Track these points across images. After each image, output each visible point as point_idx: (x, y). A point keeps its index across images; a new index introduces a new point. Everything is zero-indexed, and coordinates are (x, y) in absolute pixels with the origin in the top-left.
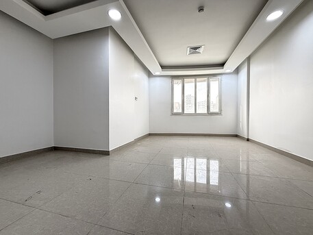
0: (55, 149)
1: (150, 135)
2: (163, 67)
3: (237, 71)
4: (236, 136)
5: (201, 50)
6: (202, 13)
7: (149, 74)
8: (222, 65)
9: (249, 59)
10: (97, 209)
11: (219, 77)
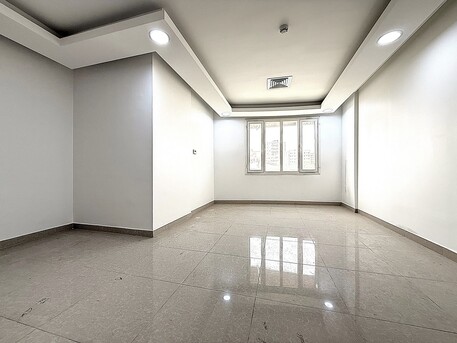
0: (75, 228)
1: (216, 203)
2: (234, 105)
3: (341, 110)
4: (340, 205)
5: (287, 83)
6: (285, 34)
7: (214, 115)
8: (319, 102)
9: (357, 94)
10: (124, 329)
11: (315, 120)
